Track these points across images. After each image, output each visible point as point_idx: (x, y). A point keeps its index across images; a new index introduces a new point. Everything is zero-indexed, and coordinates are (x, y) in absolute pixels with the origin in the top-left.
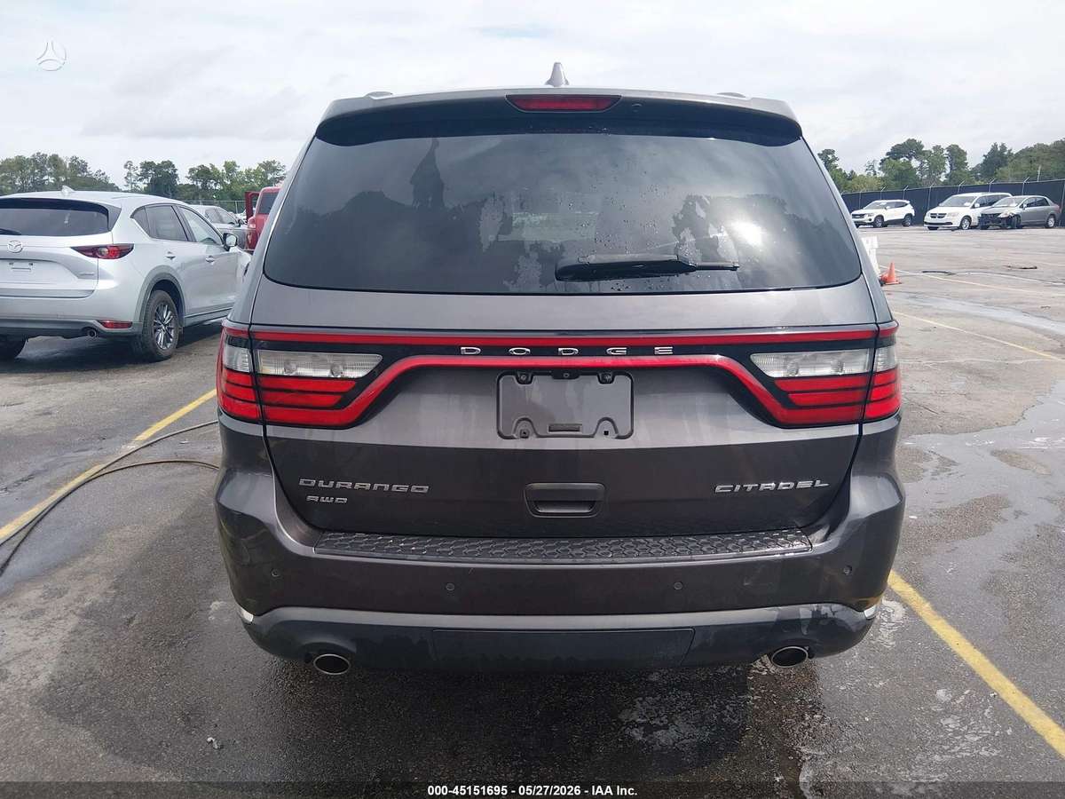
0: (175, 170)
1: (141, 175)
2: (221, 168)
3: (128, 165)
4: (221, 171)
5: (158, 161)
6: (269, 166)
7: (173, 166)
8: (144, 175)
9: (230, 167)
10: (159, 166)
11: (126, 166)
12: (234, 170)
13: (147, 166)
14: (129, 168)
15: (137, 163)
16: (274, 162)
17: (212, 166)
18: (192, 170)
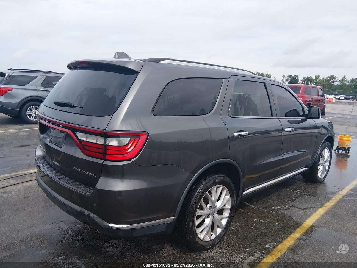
0: (298, 78)
1: (287, 79)
2: (314, 77)
3: (284, 76)
4: (313, 79)
5: (293, 75)
6: (332, 77)
7: (298, 77)
8: (288, 79)
9: (317, 77)
10: (293, 77)
11: (283, 77)
12: (318, 78)
13: (289, 76)
14: (284, 77)
15: (286, 76)
16: (334, 76)
17: (311, 77)
18: (304, 78)
